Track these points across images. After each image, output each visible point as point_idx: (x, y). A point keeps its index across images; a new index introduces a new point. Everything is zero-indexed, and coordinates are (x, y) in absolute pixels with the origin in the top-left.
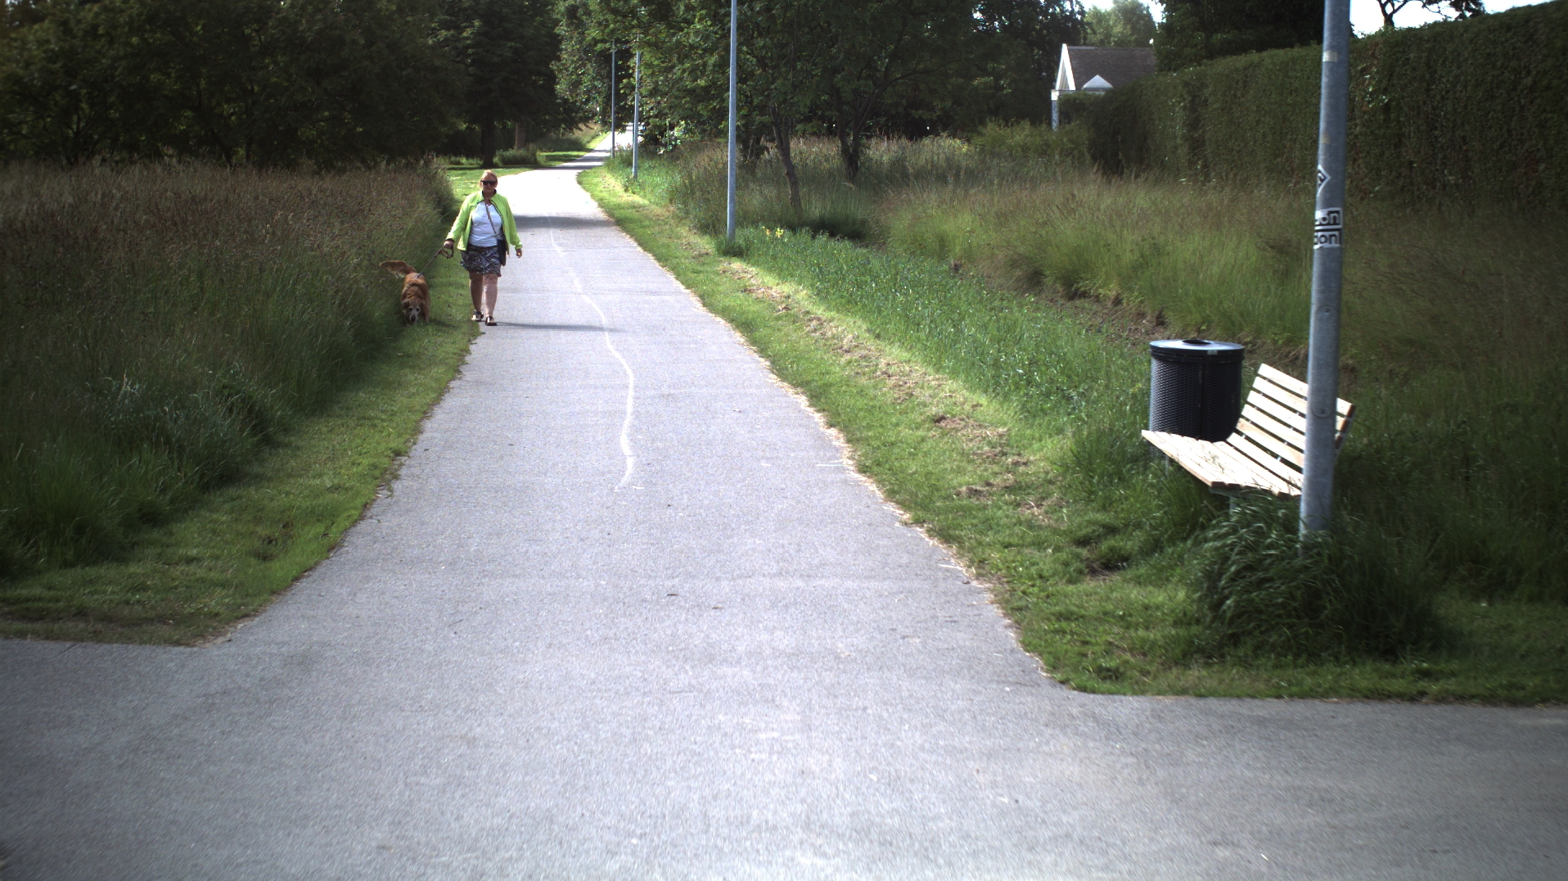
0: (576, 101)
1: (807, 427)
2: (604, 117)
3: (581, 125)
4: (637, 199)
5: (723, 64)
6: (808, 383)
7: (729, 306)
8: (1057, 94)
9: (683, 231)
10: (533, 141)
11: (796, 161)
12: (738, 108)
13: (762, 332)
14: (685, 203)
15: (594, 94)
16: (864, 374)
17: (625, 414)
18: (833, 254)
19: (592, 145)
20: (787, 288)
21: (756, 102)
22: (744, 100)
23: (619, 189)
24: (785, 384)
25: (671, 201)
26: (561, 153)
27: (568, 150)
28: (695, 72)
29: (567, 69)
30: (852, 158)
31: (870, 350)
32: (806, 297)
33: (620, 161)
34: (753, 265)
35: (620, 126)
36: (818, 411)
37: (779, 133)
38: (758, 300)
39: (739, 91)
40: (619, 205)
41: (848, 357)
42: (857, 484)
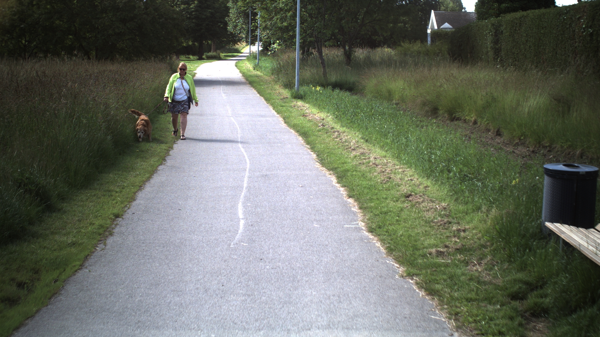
0: (236, 33)
1: (337, 197)
2: (246, 40)
3: (238, 43)
4: (259, 73)
5: (295, 15)
6: (336, 168)
7: (296, 124)
8: (430, 30)
9: (277, 87)
10: (219, 49)
11: (325, 58)
12: (301, 35)
13: (312, 138)
14: (278, 75)
15: (242, 30)
16: (363, 164)
17: (243, 188)
18: (342, 98)
19: (242, 51)
20: (323, 115)
21: (308, 33)
22: (303, 31)
23: (251, 69)
24: (324, 168)
25: (272, 74)
26: (231, 54)
27: (233, 53)
28: (283, 20)
29: (232, 20)
30: (348, 56)
31: (364, 149)
32: (332, 119)
33: (252, 57)
34: (307, 103)
35: (253, 43)
36: (342, 187)
37: (318, 46)
38: (310, 121)
39: (301, 27)
40: (251, 75)
41: (354, 153)
42: (369, 241)
